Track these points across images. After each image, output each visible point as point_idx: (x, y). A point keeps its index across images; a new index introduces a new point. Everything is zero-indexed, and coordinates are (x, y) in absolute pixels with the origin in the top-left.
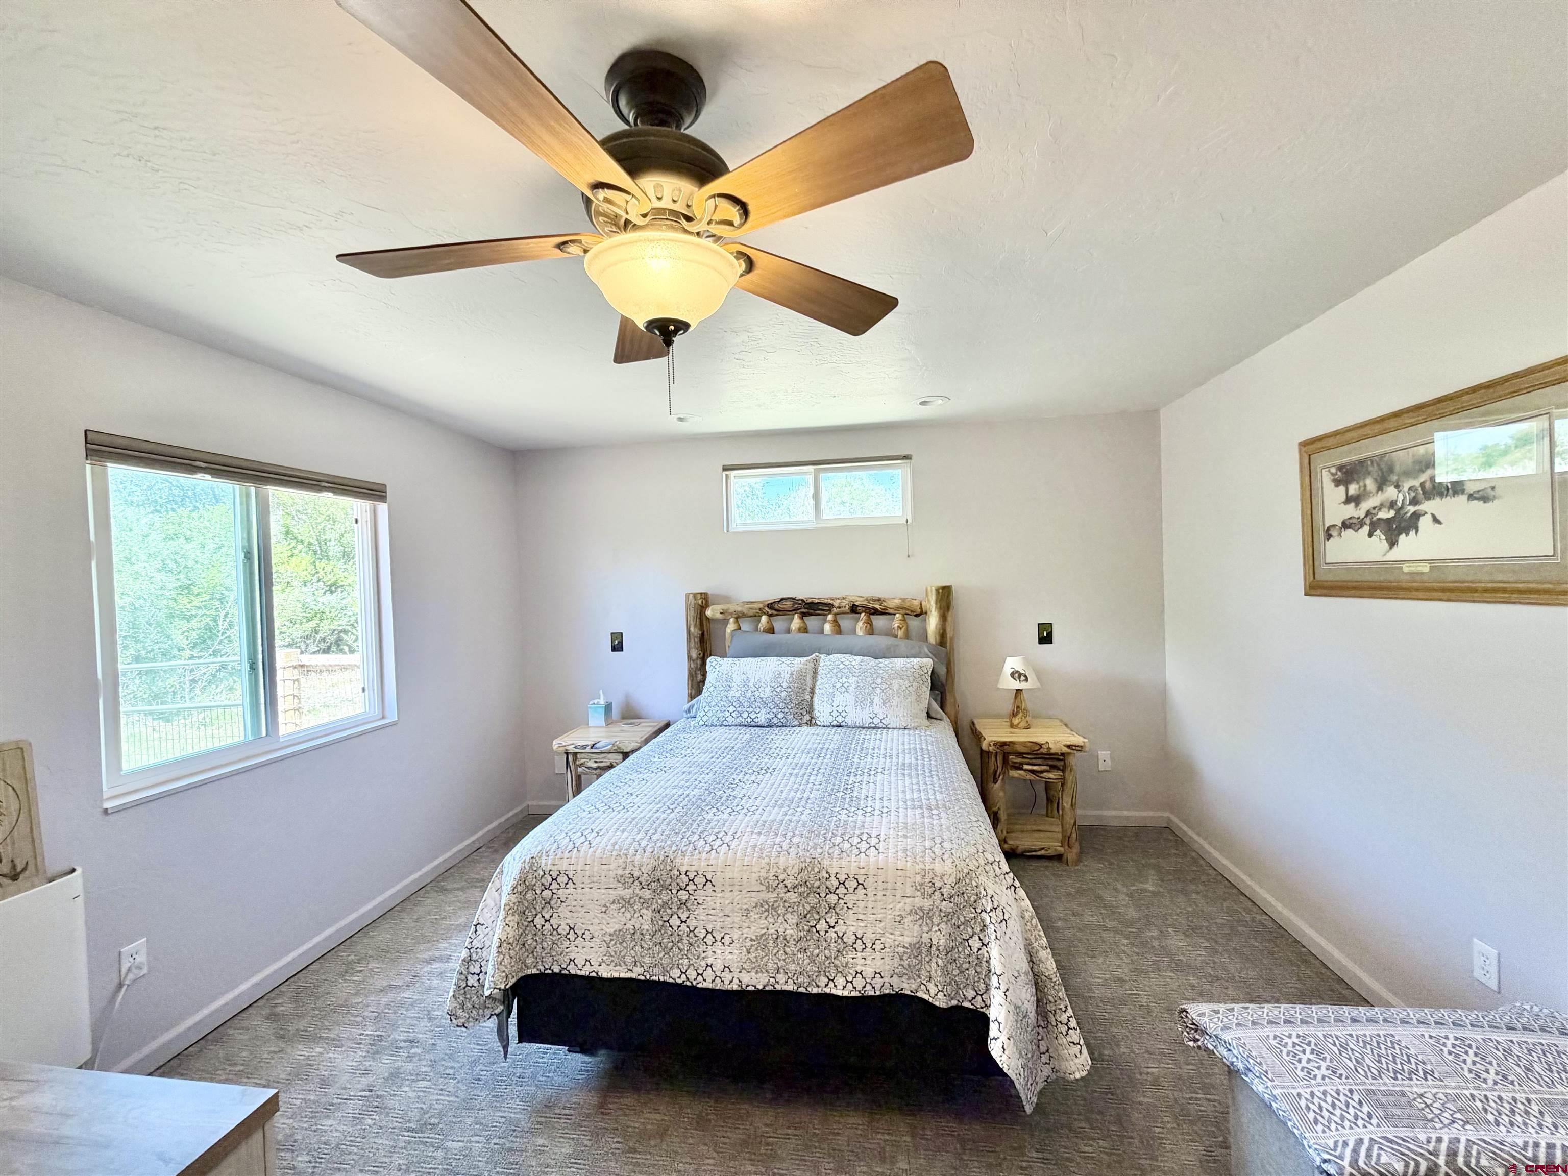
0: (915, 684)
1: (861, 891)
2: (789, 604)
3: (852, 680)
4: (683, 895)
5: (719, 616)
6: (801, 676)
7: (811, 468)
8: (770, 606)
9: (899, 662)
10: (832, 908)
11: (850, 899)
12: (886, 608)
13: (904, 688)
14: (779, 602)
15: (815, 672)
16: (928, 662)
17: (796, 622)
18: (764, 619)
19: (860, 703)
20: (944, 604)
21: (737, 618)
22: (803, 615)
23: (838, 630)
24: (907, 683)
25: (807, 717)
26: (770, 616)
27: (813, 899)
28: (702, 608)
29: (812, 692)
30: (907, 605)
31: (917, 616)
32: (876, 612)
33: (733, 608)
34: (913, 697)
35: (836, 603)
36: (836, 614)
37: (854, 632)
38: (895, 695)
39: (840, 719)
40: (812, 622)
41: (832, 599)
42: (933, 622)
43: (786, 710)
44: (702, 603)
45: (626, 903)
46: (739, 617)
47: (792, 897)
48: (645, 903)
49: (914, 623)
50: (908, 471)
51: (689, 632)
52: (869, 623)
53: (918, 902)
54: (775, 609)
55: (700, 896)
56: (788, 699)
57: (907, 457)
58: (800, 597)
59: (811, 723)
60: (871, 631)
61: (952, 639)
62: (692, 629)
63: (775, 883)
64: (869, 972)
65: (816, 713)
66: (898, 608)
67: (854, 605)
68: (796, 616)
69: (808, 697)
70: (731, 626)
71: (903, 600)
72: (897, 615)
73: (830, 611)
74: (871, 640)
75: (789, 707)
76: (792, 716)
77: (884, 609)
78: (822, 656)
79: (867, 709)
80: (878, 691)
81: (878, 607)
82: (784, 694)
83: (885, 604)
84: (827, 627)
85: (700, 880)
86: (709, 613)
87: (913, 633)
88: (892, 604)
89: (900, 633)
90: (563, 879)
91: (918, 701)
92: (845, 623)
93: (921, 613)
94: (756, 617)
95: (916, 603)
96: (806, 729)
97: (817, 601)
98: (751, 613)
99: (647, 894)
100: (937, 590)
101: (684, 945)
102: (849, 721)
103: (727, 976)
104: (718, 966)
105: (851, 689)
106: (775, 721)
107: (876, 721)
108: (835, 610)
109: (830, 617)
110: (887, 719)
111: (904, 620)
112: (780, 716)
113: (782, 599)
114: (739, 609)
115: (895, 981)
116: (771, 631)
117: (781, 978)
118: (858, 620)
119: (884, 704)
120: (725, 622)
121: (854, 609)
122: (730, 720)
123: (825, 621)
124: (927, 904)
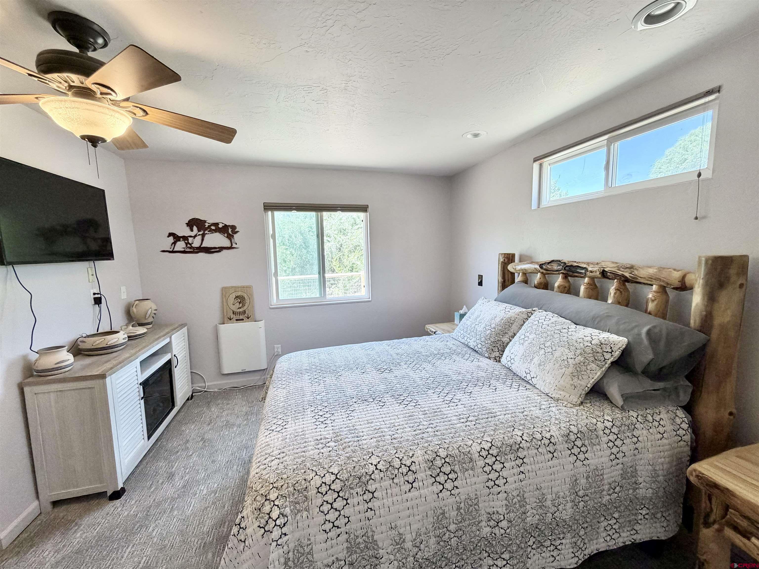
2: (555, 265)
3: (533, 336)
5: (514, 270)
6: (510, 322)
8: (541, 266)
12: (640, 277)
13: (565, 358)
14: (549, 263)
17: (560, 281)
18: (539, 275)
19: (525, 357)
21: (524, 273)
22: (565, 276)
24: (571, 355)
25: (497, 354)
26: (543, 273)
28: (505, 264)
29: (511, 338)
30: (664, 275)
31: (678, 289)
32: (627, 281)
35: (590, 268)
36: (592, 278)
38: (552, 361)
41: (588, 264)
42: (697, 299)
43: (483, 343)
44: (504, 261)
49: (674, 297)
54: (544, 268)
56: (489, 336)
59: (498, 360)
65: (505, 354)
66: (653, 278)
67: (604, 271)
68: (561, 276)
69: (505, 340)
71: (661, 269)
72: (654, 286)
73: (585, 274)
75: (486, 342)
76: (485, 349)
77: (634, 278)
78: (539, 311)
79: (527, 363)
80: (542, 352)
81: (627, 275)
83: (636, 272)
84: (583, 289)
86: (509, 268)
88: (647, 273)
93: (682, 288)
94: (535, 273)
95: (677, 275)
96: (491, 362)
97: (575, 264)
98: (530, 270)
107: (529, 377)
108: (589, 274)
109: (587, 280)
110: (536, 379)
111: (662, 292)
112: (479, 346)
113: (553, 261)
114: (523, 267)
116: (544, 285)
118: (613, 285)
119: (540, 365)
121: (606, 275)
123: (583, 283)
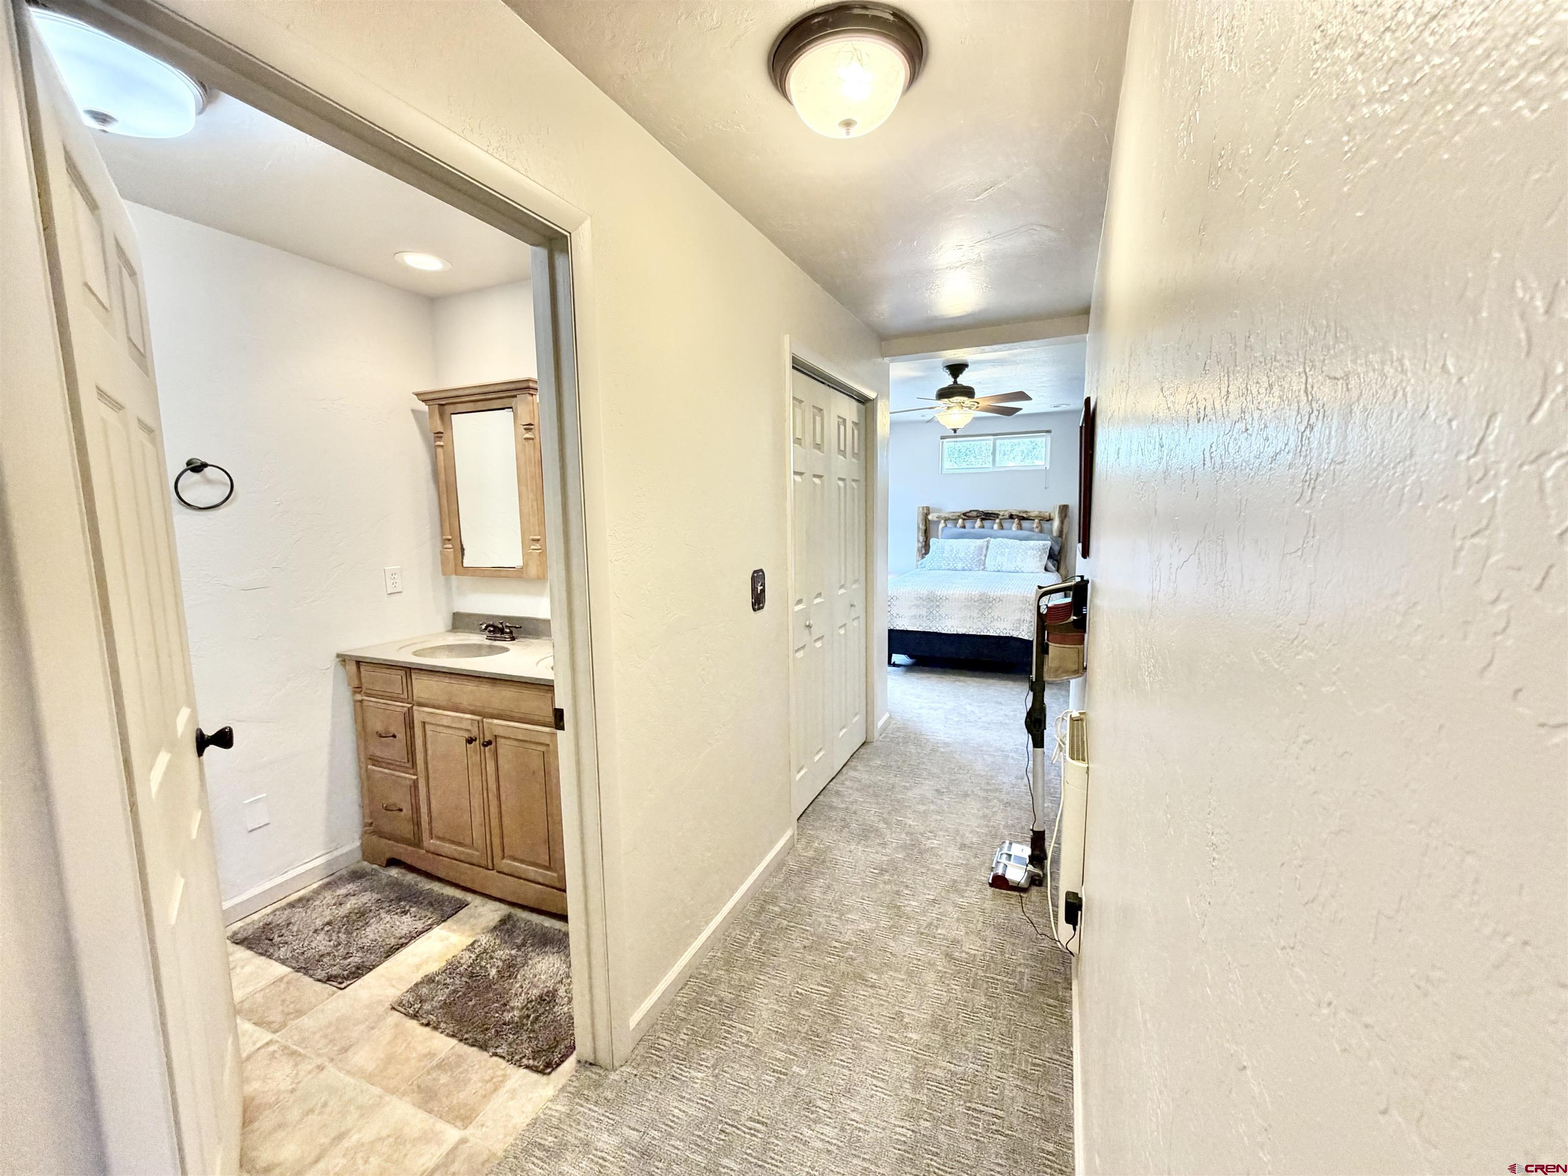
0: (1040, 553)
1: (1001, 602)
2: (974, 514)
3: (1007, 550)
4: (938, 603)
5: (935, 519)
6: (981, 548)
7: (992, 437)
8: (964, 514)
9: (1032, 543)
10: (990, 607)
11: (997, 605)
12: (1029, 516)
13: (1033, 555)
14: (969, 512)
15: (987, 547)
16: (1049, 543)
17: (978, 523)
18: (960, 521)
19: (1010, 561)
20: (1063, 514)
21: (945, 521)
22: (982, 519)
23: (1001, 527)
24: (1035, 553)
25: (982, 567)
26: (964, 519)
27: (984, 605)
28: (927, 515)
29: (986, 556)
30: (1042, 515)
31: (1048, 521)
32: (1024, 519)
33: (943, 515)
34: (1038, 559)
35: (1001, 513)
36: (1001, 519)
37: (1011, 529)
38: (1029, 558)
39: (999, 568)
40: (987, 523)
41: (999, 511)
42: (1056, 524)
43: (972, 563)
44: (927, 512)
45: (918, 606)
46: (946, 520)
47: (977, 604)
48: (924, 606)
49: (1046, 525)
50: (1049, 439)
51: (919, 527)
52: (1020, 524)
53: (1021, 605)
54: (966, 516)
55: (944, 603)
56: (973, 558)
57: (1049, 432)
58: (981, 510)
59: (984, 569)
60: (1020, 527)
61: (1067, 533)
62: (921, 526)
63: (970, 599)
64: (1002, 628)
65: (987, 566)
66: (1036, 517)
67: (1011, 514)
68: (979, 520)
69: (983, 558)
70: (942, 525)
71: (1040, 512)
72: (1036, 520)
73: (998, 517)
74: (1020, 532)
75: (974, 562)
76: (975, 566)
78: (992, 539)
79: (1014, 563)
80: (1020, 555)
81: (1025, 515)
82: (971, 556)
83: (1029, 514)
84: (996, 526)
85: (944, 598)
86: (930, 517)
87: (1046, 531)
88: (1033, 514)
89: (1037, 530)
90: (895, 598)
91: (1040, 561)
92: (1006, 524)
93: (1050, 520)
94: (956, 520)
95: (1047, 514)
96: (981, 572)
97: (990, 512)
98: (954, 518)
99: (925, 603)
100: (1060, 507)
101: (937, 620)
102: (1004, 569)
103: (952, 629)
104: (949, 626)
105: (1006, 554)
106: (966, 568)
107: (1017, 569)
108: (1000, 517)
109: (997, 521)
111: (1040, 523)
112: (969, 565)
113: (971, 511)
114: (947, 515)
115: (1011, 632)
116: (964, 527)
117: (971, 630)
118: (1013, 523)
119: (1023, 561)
120: (939, 522)
121: (1011, 517)
122: (944, 567)
123: (995, 523)
124: (1024, 607)
